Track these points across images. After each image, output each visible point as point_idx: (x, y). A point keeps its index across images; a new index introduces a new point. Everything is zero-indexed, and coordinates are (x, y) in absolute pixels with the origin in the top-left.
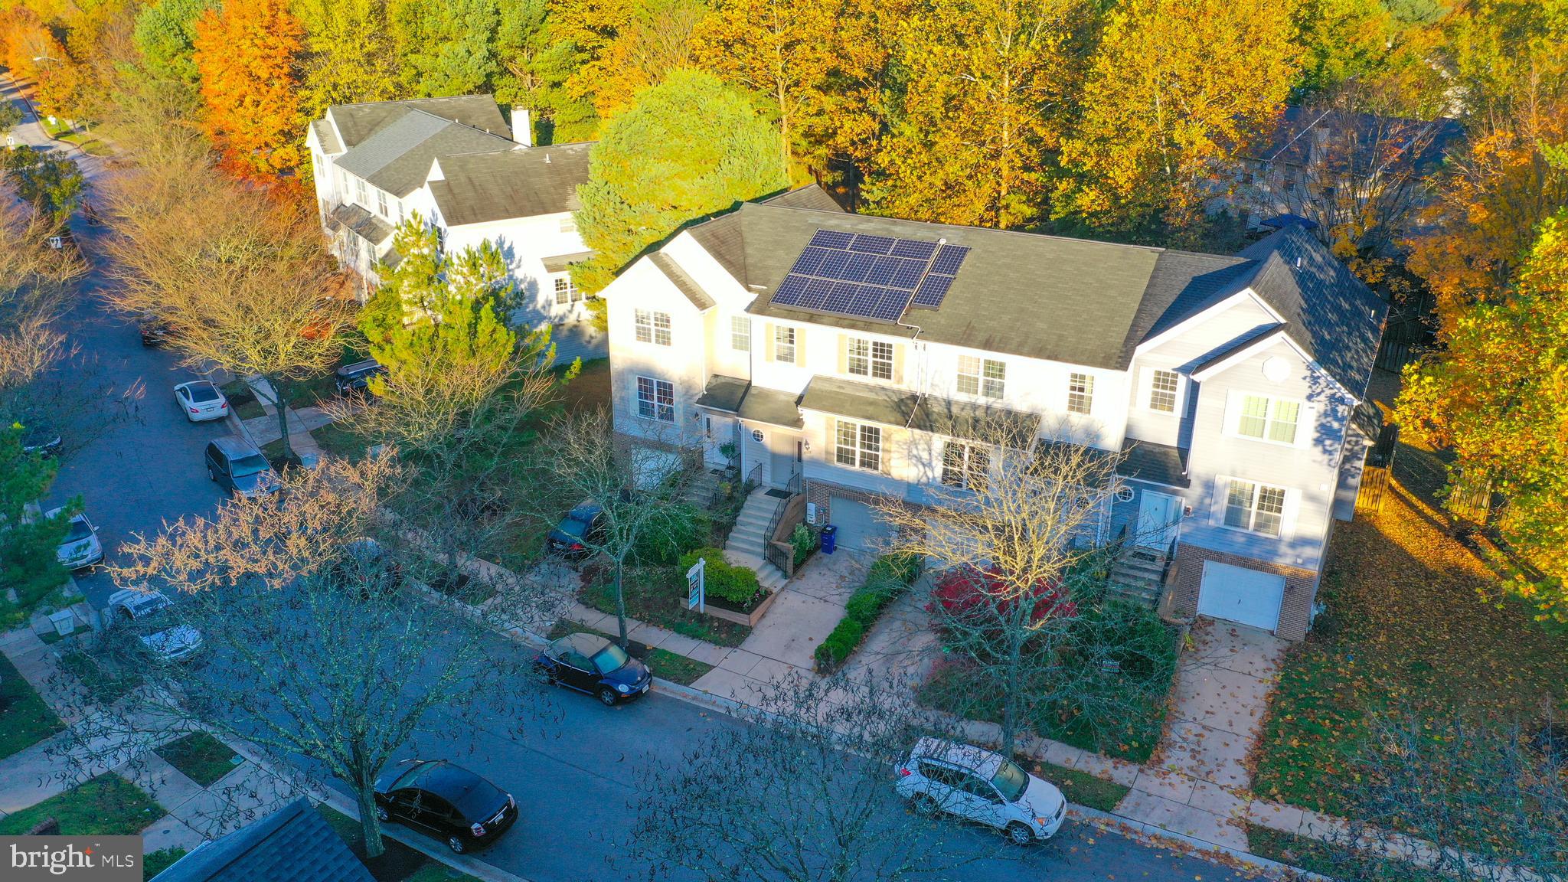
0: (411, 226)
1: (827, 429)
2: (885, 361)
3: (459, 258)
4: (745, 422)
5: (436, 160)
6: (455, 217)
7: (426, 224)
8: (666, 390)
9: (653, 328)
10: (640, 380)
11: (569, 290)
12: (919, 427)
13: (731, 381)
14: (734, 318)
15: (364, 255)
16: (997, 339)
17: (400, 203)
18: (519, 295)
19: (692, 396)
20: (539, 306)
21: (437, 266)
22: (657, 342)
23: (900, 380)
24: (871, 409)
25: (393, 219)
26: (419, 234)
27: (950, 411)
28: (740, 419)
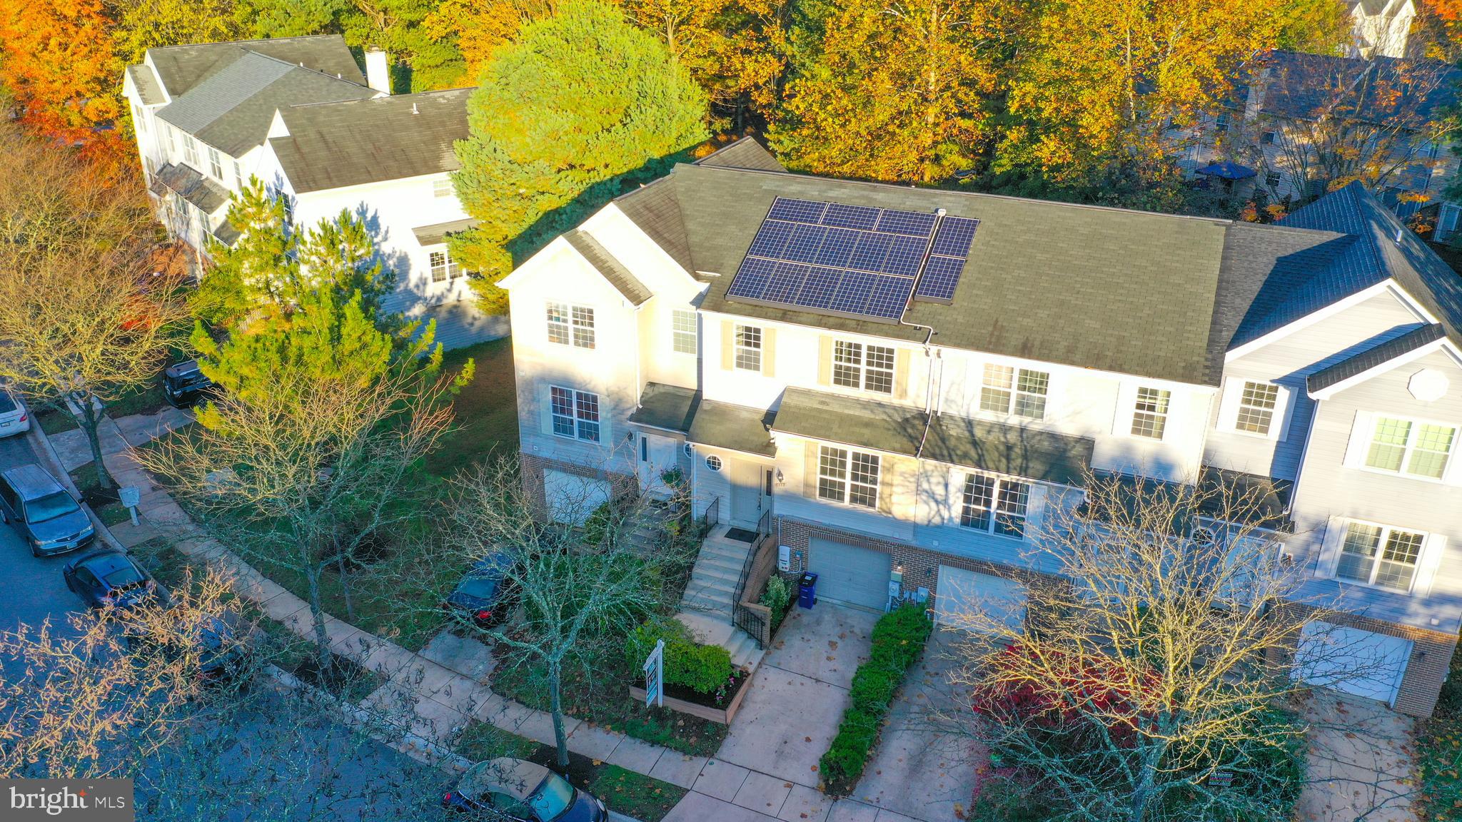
0: (250, 195)
1: (806, 456)
2: (884, 370)
3: (312, 234)
4: (697, 447)
5: (278, 113)
6: (305, 182)
7: (269, 190)
8: (588, 404)
9: (571, 326)
10: (554, 390)
11: (447, 265)
12: (934, 457)
13: (672, 390)
14: (676, 313)
15: (196, 224)
16: (1037, 343)
17: (236, 164)
18: (389, 277)
19: (623, 411)
20: (412, 285)
21: (285, 243)
22: (576, 344)
23: (904, 394)
24: (867, 432)
25: (229, 183)
26: (260, 205)
27: (972, 435)
28: (691, 444)
